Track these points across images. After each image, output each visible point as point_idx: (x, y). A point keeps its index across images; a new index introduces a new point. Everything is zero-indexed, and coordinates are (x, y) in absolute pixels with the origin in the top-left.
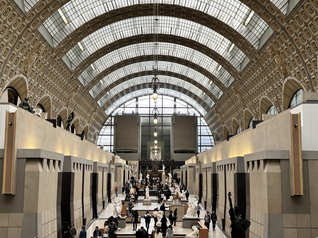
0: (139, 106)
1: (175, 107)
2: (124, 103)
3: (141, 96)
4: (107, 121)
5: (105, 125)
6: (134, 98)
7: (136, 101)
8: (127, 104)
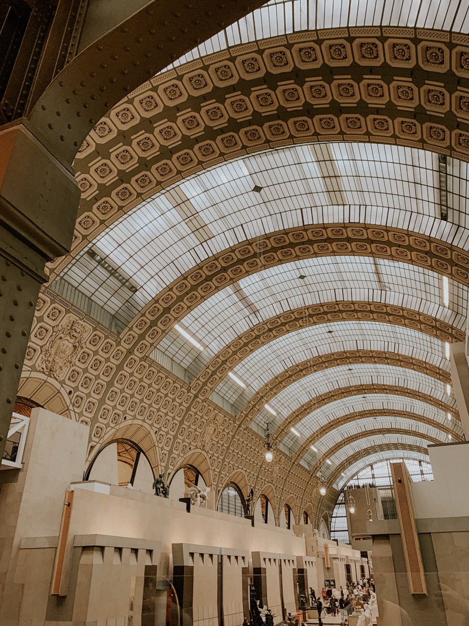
0: (375, 476)
1: (422, 474)
2: (356, 474)
3: (376, 463)
4: (339, 498)
5: (338, 504)
6: (368, 466)
7: (370, 470)
8: (360, 474)
